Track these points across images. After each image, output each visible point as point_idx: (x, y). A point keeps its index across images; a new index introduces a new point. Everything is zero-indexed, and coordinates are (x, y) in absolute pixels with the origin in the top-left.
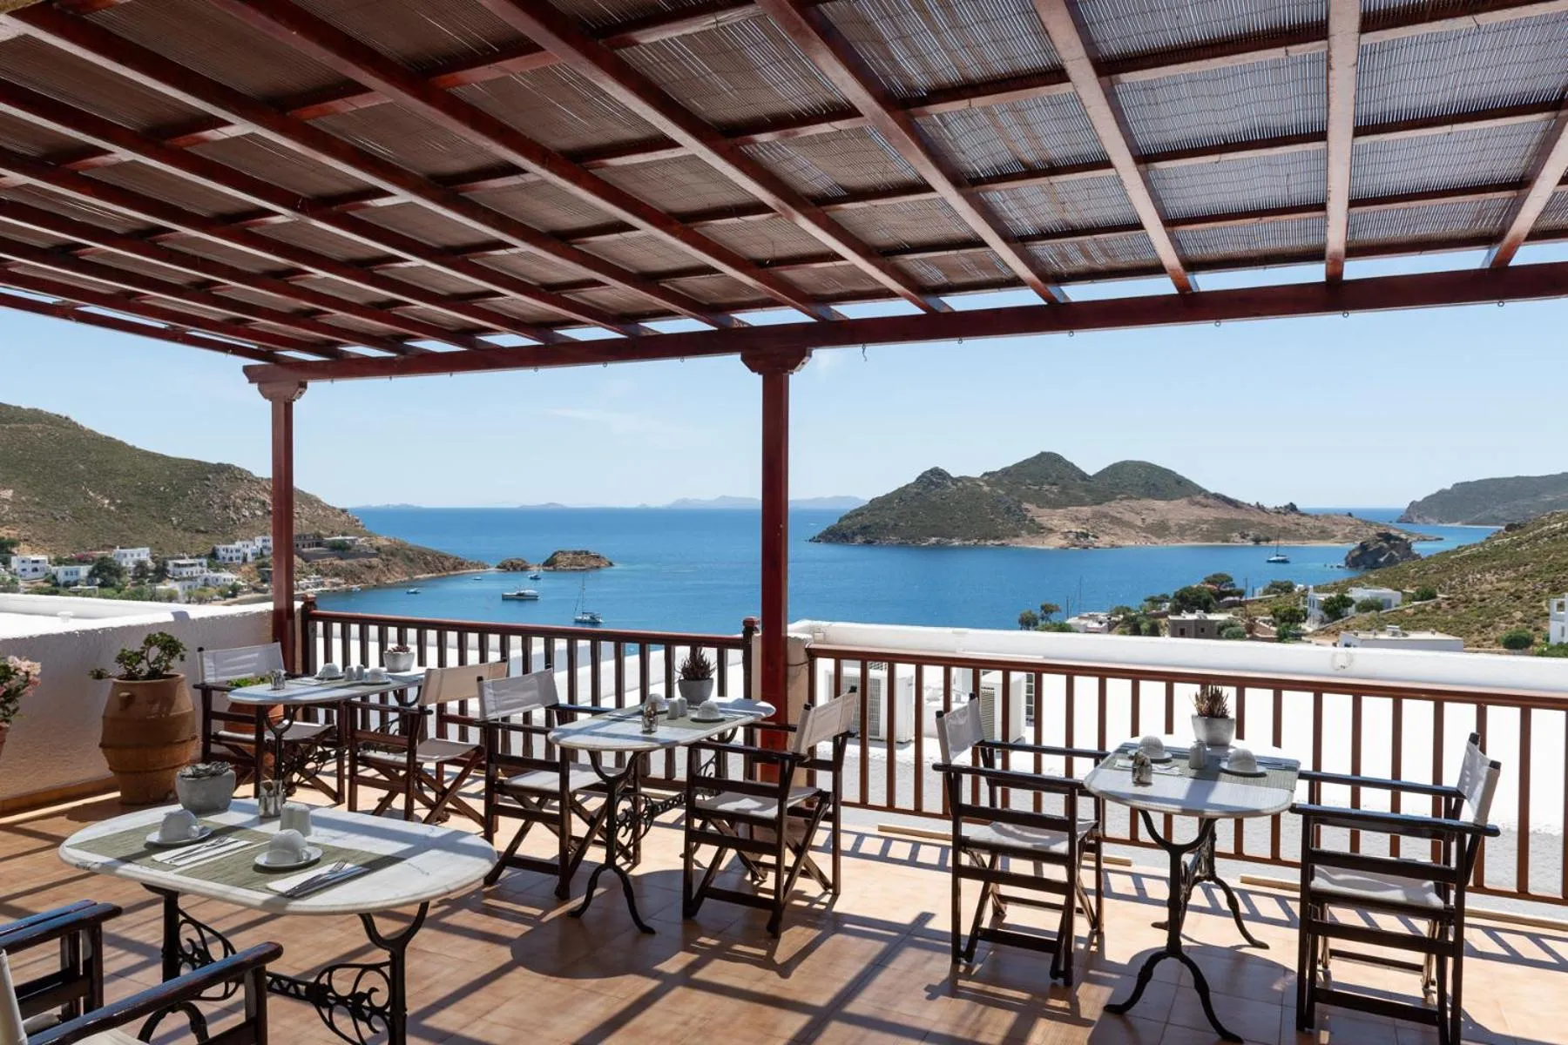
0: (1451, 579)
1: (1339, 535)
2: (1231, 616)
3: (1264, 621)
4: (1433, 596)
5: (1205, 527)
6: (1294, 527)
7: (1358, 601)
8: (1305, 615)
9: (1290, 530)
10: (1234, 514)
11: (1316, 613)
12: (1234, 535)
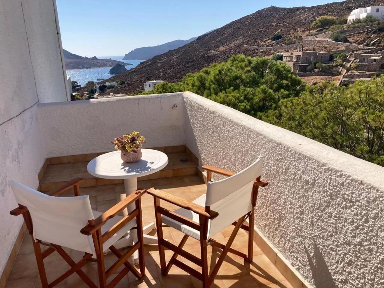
0: (128, 78)
1: (108, 65)
2: (77, 93)
3: (86, 94)
4: (125, 83)
5: (72, 64)
6: (96, 63)
7: (107, 86)
8: (96, 91)
9: (96, 64)
10: (79, 60)
11: (98, 90)
12: (80, 66)
